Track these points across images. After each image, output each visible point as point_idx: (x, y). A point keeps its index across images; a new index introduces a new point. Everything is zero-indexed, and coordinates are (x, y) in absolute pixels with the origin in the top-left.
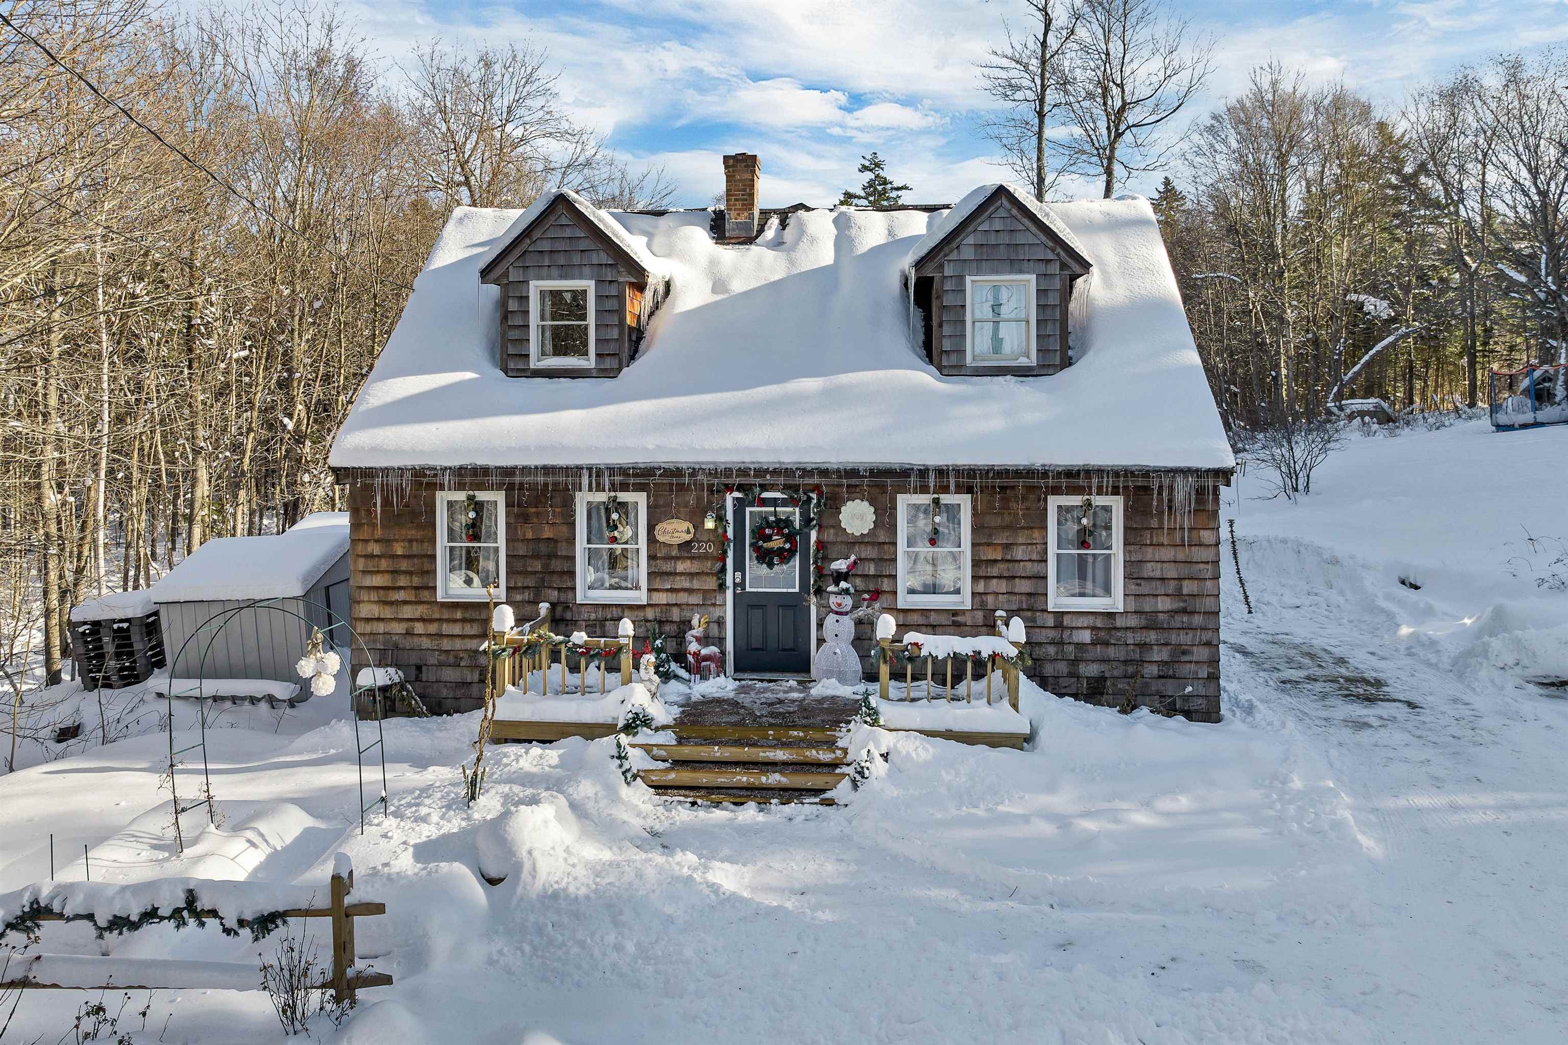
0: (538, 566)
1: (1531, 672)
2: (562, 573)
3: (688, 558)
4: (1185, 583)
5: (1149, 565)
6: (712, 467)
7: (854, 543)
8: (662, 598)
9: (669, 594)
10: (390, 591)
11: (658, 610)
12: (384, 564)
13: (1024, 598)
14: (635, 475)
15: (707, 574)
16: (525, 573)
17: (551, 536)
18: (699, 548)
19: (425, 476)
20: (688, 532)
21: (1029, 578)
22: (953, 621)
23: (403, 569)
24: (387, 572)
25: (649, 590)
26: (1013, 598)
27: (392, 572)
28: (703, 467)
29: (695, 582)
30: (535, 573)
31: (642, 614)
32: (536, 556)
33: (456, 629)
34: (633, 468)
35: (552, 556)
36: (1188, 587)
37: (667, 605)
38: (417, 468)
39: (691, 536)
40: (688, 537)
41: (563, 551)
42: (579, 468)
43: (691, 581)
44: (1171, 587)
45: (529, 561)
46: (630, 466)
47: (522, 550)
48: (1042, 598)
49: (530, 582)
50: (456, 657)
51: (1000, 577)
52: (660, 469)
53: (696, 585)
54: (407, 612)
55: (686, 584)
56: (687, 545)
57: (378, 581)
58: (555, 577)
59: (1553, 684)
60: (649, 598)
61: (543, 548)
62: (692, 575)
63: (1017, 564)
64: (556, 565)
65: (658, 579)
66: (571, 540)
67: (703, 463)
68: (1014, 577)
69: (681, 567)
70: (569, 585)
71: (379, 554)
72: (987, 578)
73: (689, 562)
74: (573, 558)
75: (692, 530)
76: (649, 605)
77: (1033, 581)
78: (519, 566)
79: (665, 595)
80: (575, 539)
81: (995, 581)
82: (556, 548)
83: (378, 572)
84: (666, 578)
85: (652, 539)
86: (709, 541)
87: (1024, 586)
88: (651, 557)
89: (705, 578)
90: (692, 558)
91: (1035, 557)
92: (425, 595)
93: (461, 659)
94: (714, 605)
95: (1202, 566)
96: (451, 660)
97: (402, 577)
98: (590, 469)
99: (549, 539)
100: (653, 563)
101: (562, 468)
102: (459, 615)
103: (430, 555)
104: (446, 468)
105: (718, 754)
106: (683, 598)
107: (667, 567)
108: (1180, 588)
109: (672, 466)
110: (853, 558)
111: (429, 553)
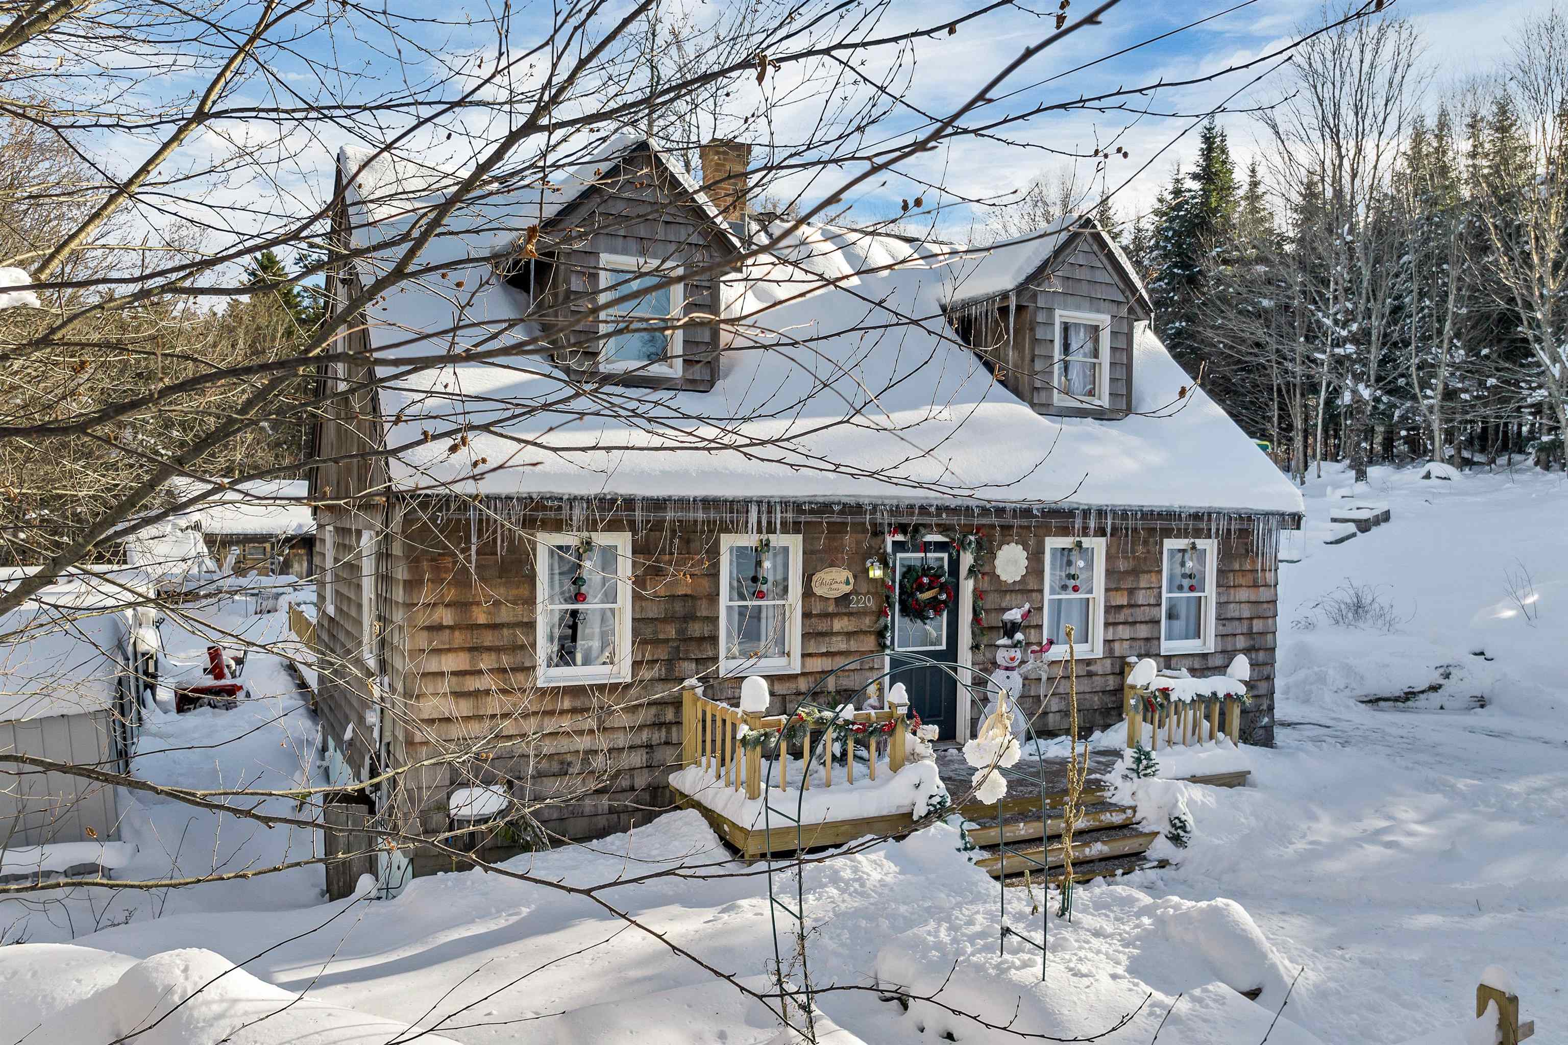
0: (671, 632)
1: (1361, 692)
2: (702, 639)
3: (845, 614)
4: (1255, 622)
5: (1232, 606)
6: (895, 502)
7: (1006, 591)
8: (817, 665)
9: (824, 659)
10: (468, 677)
11: (811, 679)
12: (459, 638)
13: (1142, 643)
14: (812, 512)
15: (865, 633)
16: (656, 642)
17: (689, 592)
18: (858, 602)
19: (545, 508)
20: (848, 583)
21: (1146, 622)
22: (1088, 672)
23: (487, 644)
24: (462, 649)
25: (804, 656)
26: (1134, 644)
27: (471, 649)
28: (886, 502)
29: (852, 642)
30: (667, 641)
31: (794, 686)
32: (667, 620)
33: (566, 723)
34: (810, 503)
35: (690, 617)
36: (1257, 625)
37: (823, 672)
38: (534, 496)
39: (850, 587)
40: (847, 589)
41: (703, 612)
42: (747, 502)
43: (848, 640)
44: (1243, 627)
45: (660, 626)
46: (807, 499)
47: (653, 612)
48: (1156, 642)
49: (662, 653)
50: (562, 763)
51: (1125, 623)
52: (839, 503)
53: (853, 645)
54: (493, 705)
55: (843, 646)
56: (845, 599)
57: (450, 663)
58: (693, 646)
59: (1370, 701)
60: (803, 665)
61: (678, 607)
62: (849, 635)
63: (1138, 609)
64: (696, 629)
65: (812, 642)
66: (714, 597)
67: (886, 498)
68: (1135, 623)
69: (838, 625)
70: (710, 654)
71: (451, 623)
72: (1115, 624)
73: (846, 619)
74: (714, 620)
75: (852, 581)
76: (803, 674)
77: (1150, 625)
78: (648, 632)
79: (819, 660)
80: (718, 595)
81: (1120, 627)
82: (694, 606)
83: (449, 650)
84: (821, 639)
85: (808, 593)
86: (868, 593)
87: (1143, 631)
88: (806, 615)
89: (862, 637)
90: (850, 614)
91: (1152, 601)
92: (516, 680)
93: (569, 764)
94: (872, 669)
95: (1265, 606)
96: (555, 767)
97: (485, 656)
98: (759, 503)
99: (686, 595)
100: (808, 622)
101: (726, 501)
102: (567, 704)
103: (527, 623)
104: (575, 498)
105: (1023, 832)
106: (840, 662)
107: (822, 626)
108: (1251, 628)
109: (852, 501)
110: (1027, 606)
111: (525, 620)
